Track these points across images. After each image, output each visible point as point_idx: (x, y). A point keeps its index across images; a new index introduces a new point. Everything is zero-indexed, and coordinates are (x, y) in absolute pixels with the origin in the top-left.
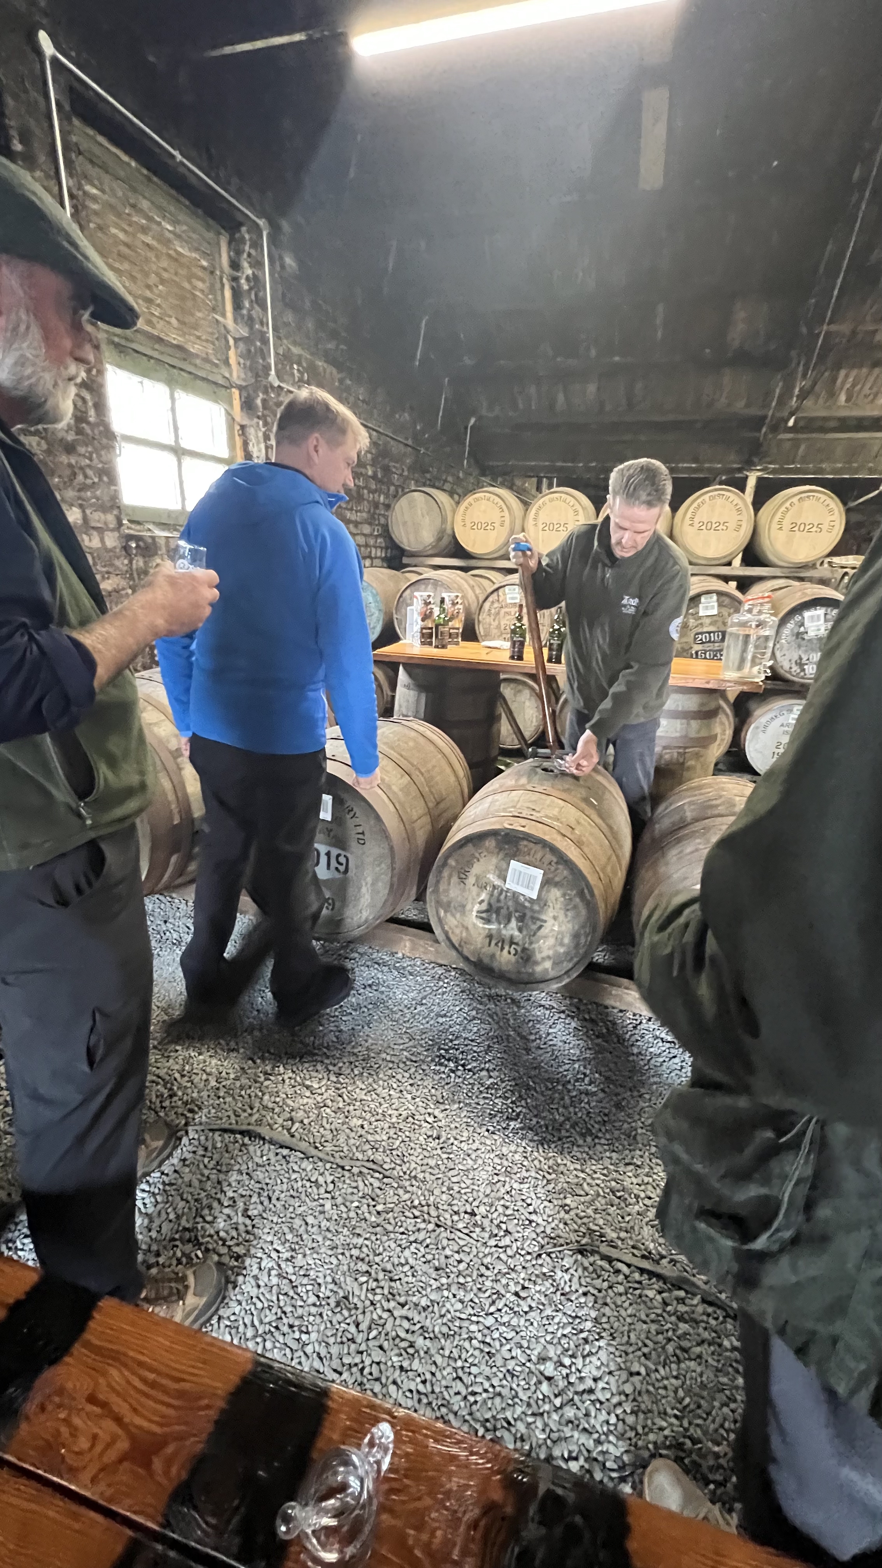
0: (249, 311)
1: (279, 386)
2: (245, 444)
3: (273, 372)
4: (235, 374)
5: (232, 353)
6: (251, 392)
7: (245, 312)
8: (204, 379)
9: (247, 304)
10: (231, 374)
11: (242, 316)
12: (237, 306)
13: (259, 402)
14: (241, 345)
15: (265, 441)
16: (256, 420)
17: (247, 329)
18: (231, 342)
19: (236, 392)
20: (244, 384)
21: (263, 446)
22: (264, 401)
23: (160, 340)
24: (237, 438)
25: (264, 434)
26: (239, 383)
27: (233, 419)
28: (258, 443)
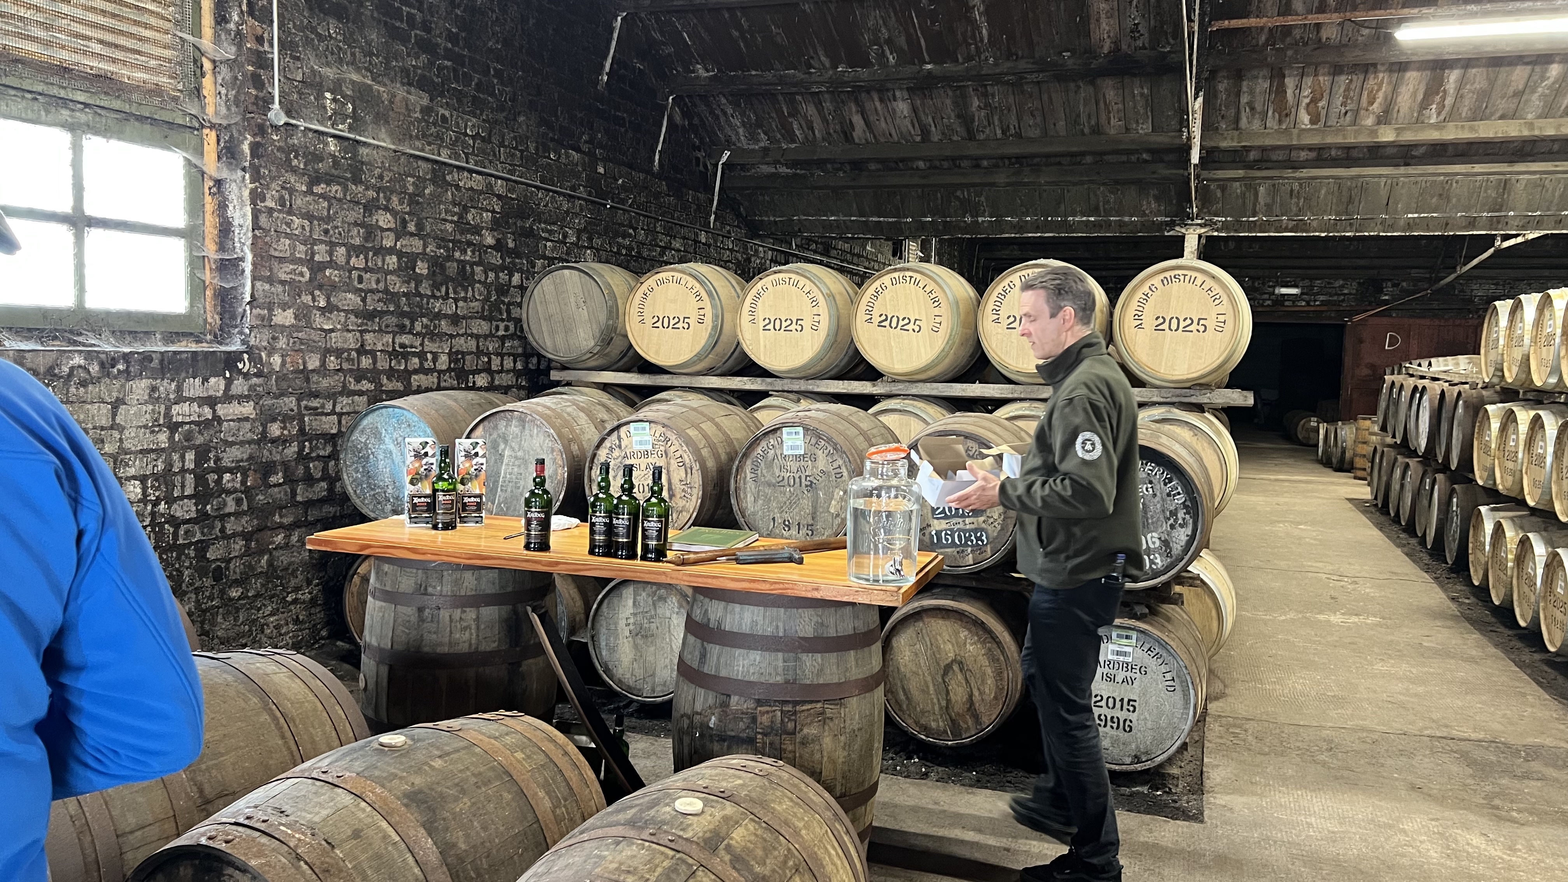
0: (238, 24)
1: (287, 124)
2: (222, 207)
3: (276, 106)
4: (210, 110)
5: (207, 83)
6: (236, 135)
7: (232, 26)
8: (141, 119)
9: (236, 18)
10: (203, 108)
11: (228, 32)
12: (221, 19)
13: (246, 148)
14: (225, 72)
15: (253, 203)
16: (240, 173)
17: (234, 49)
18: (207, 65)
19: (210, 136)
20: (225, 123)
21: (248, 210)
22: (254, 147)
23: (64, 70)
24: (208, 199)
25: (253, 192)
26: (215, 121)
27: (203, 173)
28: (243, 205)
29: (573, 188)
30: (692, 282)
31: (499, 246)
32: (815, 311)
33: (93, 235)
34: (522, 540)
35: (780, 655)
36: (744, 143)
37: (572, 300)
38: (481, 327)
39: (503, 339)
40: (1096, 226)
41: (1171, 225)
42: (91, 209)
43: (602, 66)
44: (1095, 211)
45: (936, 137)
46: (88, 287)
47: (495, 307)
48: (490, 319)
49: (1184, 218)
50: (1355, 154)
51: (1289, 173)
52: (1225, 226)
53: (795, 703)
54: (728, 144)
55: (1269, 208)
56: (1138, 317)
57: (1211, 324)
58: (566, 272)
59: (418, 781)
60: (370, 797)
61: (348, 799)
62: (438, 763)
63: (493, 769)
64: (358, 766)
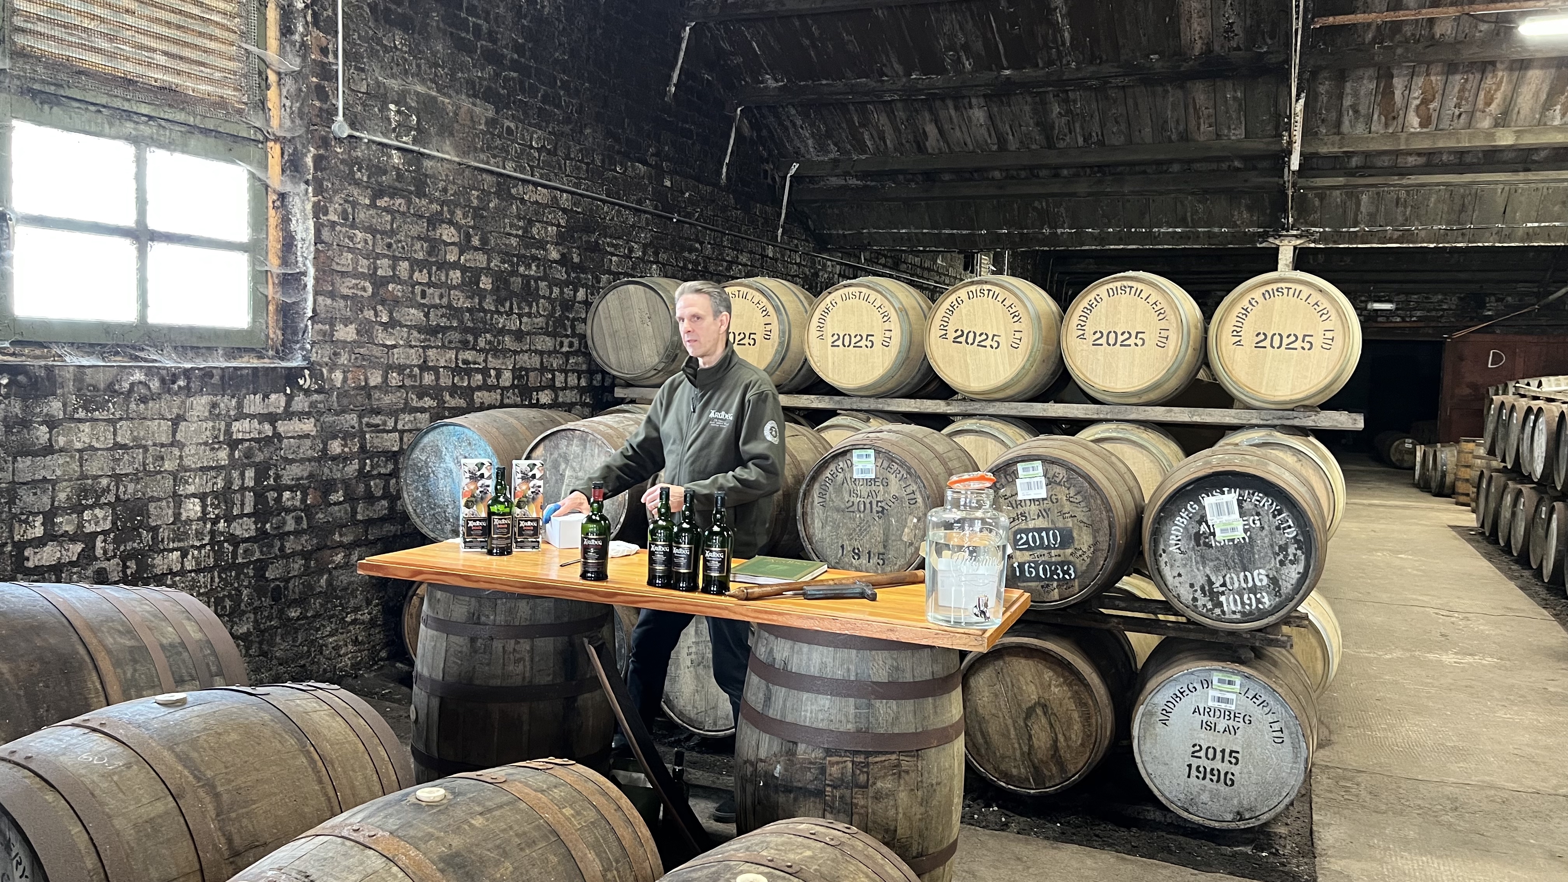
0: (303, 35)
1: (351, 136)
2: (286, 220)
3: (340, 118)
4: (275, 123)
5: (272, 95)
6: (299, 147)
7: (297, 37)
8: (206, 132)
9: (301, 29)
10: (268, 121)
11: (293, 44)
12: (286, 31)
13: (309, 161)
14: (289, 82)
15: (316, 216)
16: (303, 186)
17: (298, 60)
18: (272, 78)
19: (275, 149)
20: (289, 135)
21: (311, 224)
22: (317, 159)
23: (128, 82)
24: (272, 212)
25: (316, 205)
26: (280, 133)
27: (267, 187)
28: (305, 219)
29: (639, 202)
30: (758, 297)
31: (564, 260)
32: (887, 326)
33: (156, 250)
34: (578, 569)
35: (852, 701)
36: (813, 155)
37: (637, 316)
38: (545, 343)
39: (567, 355)
40: (1182, 237)
41: (1264, 236)
42: (154, 223)
43: (670, 77)
44: (1183, 222)
45: (1013, 144)
46: (150, 302)
47: (559, 323)
48: (554, 335)
49: (1278, 229)
50: (1468, 159)
51: (1395, 180)
52: (1323, 238)
53: (868, 754)
54: (797, 156)
55: (1372, 219)
56: (1236, 333)
57: (1317, 341)
58: (631, 287)
59: (456, 842)
60: (403, 860)
61: (378, 863)
62: (478, 822)
63: (538, 827)
64: (393, 823)
